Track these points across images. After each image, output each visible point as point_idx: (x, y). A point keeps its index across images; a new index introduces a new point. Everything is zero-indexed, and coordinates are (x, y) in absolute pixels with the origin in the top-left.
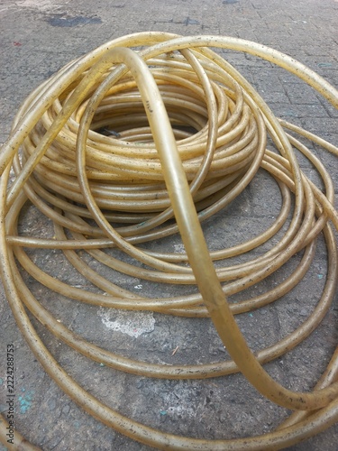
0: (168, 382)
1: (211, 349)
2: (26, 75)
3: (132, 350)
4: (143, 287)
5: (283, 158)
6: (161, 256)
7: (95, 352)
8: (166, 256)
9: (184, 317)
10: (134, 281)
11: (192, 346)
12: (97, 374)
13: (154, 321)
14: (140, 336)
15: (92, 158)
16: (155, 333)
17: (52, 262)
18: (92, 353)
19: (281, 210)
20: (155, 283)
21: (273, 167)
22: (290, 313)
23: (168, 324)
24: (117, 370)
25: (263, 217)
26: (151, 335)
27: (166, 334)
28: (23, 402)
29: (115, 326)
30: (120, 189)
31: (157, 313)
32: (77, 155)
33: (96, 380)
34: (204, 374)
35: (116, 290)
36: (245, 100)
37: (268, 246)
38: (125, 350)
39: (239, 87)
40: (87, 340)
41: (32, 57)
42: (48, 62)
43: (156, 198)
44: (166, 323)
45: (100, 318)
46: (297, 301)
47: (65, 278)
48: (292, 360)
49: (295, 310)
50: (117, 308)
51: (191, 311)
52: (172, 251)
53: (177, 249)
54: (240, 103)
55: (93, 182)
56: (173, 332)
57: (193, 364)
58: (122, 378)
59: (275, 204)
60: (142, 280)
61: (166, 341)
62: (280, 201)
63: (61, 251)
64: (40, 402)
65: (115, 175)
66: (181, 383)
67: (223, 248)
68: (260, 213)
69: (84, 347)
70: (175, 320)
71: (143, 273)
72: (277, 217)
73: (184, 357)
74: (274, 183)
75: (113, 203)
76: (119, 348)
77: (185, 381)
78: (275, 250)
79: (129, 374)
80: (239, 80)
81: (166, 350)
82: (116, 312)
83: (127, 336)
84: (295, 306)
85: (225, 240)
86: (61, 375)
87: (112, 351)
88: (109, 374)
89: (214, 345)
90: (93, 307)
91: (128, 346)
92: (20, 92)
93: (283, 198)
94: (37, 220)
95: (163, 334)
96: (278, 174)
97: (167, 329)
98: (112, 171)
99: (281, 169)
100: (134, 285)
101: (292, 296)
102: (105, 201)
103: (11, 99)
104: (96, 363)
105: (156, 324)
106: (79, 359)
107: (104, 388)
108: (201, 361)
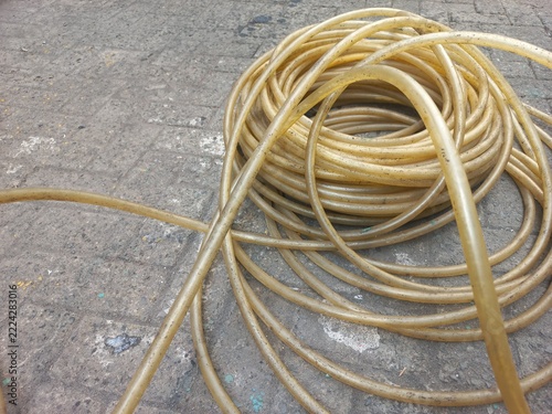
0: (397, 403)
1: (442, 375)
2: (214, 30)
3: (356, 365)
4: (364, 297)
5: (527, 157)
6: (383, 265)
7: (322, 363)
8: (390, 266)
9: (411, 337)
10: (354, 290)
11: (420, 369)
12: (323, 385)
13: (379, 337)
14: (364, 352)
15: (323, 158)
16: (380, 350)
17: (267, 259)
18: (320, 364)
19: (523, 222)
20: (376, 295)
21: (514, 167)
22: (532, 347)
23: (395, 342)
24: (344, 384)
25: (500, 228)
26: (376, 352)
27: (392, 353)
28: (255, 401)
29: (338, 336)
30: (344, 189)
31: (381, 329)
32: (307, 155)
33: (323, 391)
34: (438, 401)
35: (339, 299)
36: (491, 92)
37: (506, 266)
38: (349, 364)
39: (483, 73)
40: (311, 348)
41: (219, 7)
42: (236, 13)
43: (384, 203)
44: (390, 341)
45: (322, 327)
46: (541, 334)
47: (283, 278)
48: (535, 401)
49: (539, 345)
50: (339, 318)
51: (420, 332)
52: (393, 261)
53: (399, 258)
54: (484, 94)
55: (320, 180)
56: (399, 352)
57: (421, 388)
58: (349, 392)
59: (515, 213)
60: (363, 291)
61: (393, 361)
62: (521, 210)
63: (275, 248)
64: (270, 404)
65: (342, 176)
66: (411, 406)
67: (452, 263)
68: (495, 223)
69: (312, 356)
70: (401, 339)
71: (366, 284)
72: (519, 231)
73: (412, 380)
74: (514, 187)
75: (335, 205)
76: (344, 360)
77: (415, 405)
78: (516, 272)
79: (357, 390)
80: (487, 66)
81: (393, 369)
82: (338, 323)
83: (351, 350)
84: (539, 340)
85: (455, 253)
86: (292, 382)
87: (337, 362)
88: (336, 387)
89: (444, 372)
90: (313, 314)
91: (352, 360)
92: (210, 52)
93: (525, 207)
94: (246, 210)
95: (389, 352)
96: (520, 177)
97: (393, 348)
98: (341, 172)
99: (524, 171)
100: (353, 294)
101: (535, 328)
102: (328, 202)
103: (202, 61)
104: (322, 372)
105: (381, 341)
106: (304, 366)
107: (332, 401)
108: (431, 387)
